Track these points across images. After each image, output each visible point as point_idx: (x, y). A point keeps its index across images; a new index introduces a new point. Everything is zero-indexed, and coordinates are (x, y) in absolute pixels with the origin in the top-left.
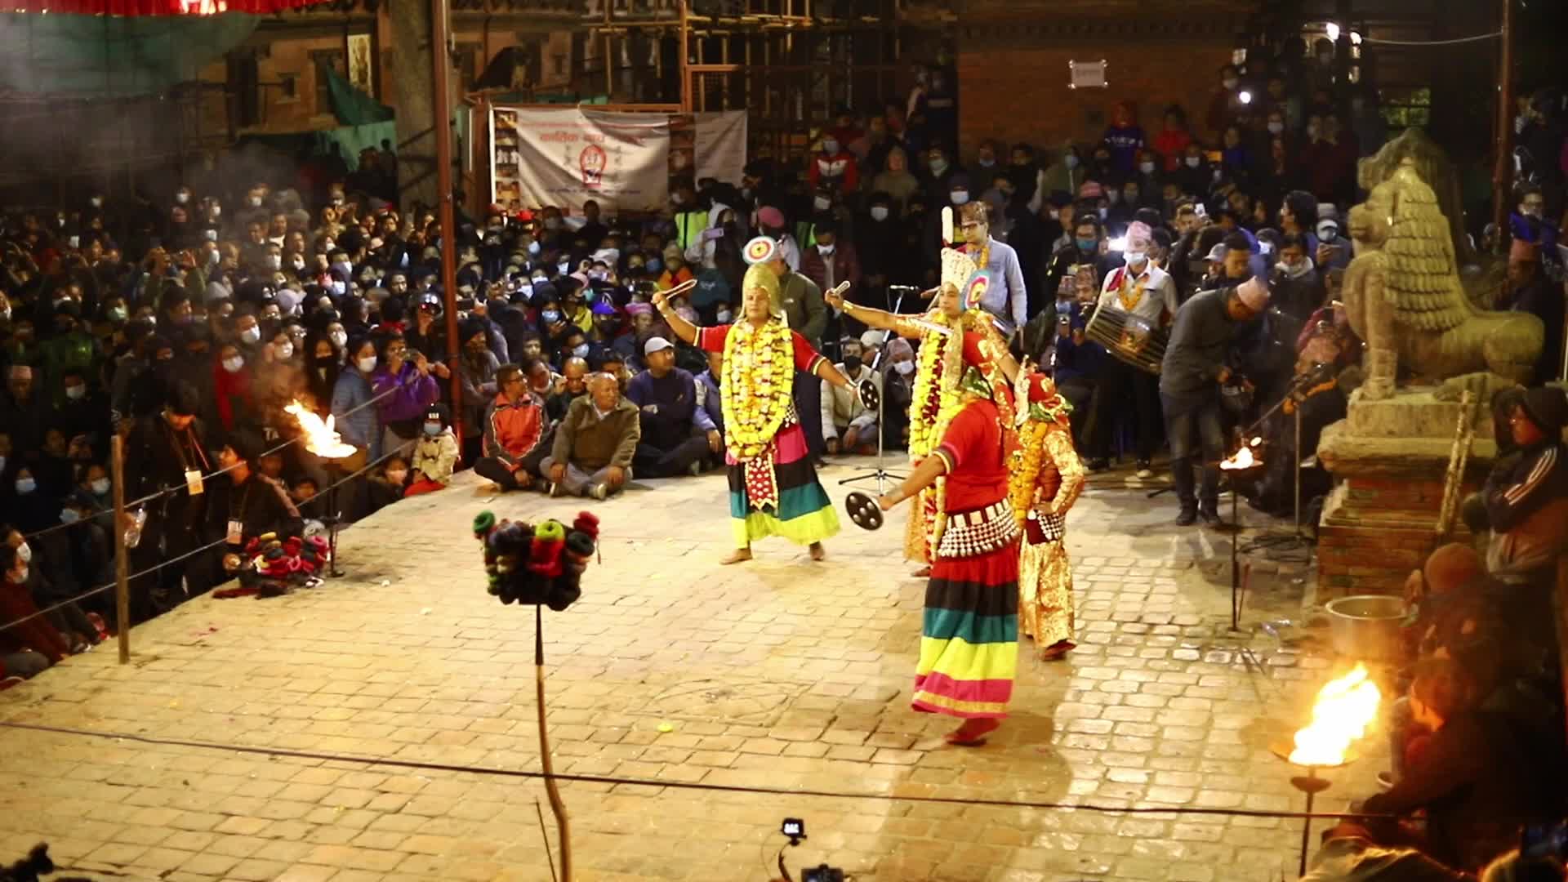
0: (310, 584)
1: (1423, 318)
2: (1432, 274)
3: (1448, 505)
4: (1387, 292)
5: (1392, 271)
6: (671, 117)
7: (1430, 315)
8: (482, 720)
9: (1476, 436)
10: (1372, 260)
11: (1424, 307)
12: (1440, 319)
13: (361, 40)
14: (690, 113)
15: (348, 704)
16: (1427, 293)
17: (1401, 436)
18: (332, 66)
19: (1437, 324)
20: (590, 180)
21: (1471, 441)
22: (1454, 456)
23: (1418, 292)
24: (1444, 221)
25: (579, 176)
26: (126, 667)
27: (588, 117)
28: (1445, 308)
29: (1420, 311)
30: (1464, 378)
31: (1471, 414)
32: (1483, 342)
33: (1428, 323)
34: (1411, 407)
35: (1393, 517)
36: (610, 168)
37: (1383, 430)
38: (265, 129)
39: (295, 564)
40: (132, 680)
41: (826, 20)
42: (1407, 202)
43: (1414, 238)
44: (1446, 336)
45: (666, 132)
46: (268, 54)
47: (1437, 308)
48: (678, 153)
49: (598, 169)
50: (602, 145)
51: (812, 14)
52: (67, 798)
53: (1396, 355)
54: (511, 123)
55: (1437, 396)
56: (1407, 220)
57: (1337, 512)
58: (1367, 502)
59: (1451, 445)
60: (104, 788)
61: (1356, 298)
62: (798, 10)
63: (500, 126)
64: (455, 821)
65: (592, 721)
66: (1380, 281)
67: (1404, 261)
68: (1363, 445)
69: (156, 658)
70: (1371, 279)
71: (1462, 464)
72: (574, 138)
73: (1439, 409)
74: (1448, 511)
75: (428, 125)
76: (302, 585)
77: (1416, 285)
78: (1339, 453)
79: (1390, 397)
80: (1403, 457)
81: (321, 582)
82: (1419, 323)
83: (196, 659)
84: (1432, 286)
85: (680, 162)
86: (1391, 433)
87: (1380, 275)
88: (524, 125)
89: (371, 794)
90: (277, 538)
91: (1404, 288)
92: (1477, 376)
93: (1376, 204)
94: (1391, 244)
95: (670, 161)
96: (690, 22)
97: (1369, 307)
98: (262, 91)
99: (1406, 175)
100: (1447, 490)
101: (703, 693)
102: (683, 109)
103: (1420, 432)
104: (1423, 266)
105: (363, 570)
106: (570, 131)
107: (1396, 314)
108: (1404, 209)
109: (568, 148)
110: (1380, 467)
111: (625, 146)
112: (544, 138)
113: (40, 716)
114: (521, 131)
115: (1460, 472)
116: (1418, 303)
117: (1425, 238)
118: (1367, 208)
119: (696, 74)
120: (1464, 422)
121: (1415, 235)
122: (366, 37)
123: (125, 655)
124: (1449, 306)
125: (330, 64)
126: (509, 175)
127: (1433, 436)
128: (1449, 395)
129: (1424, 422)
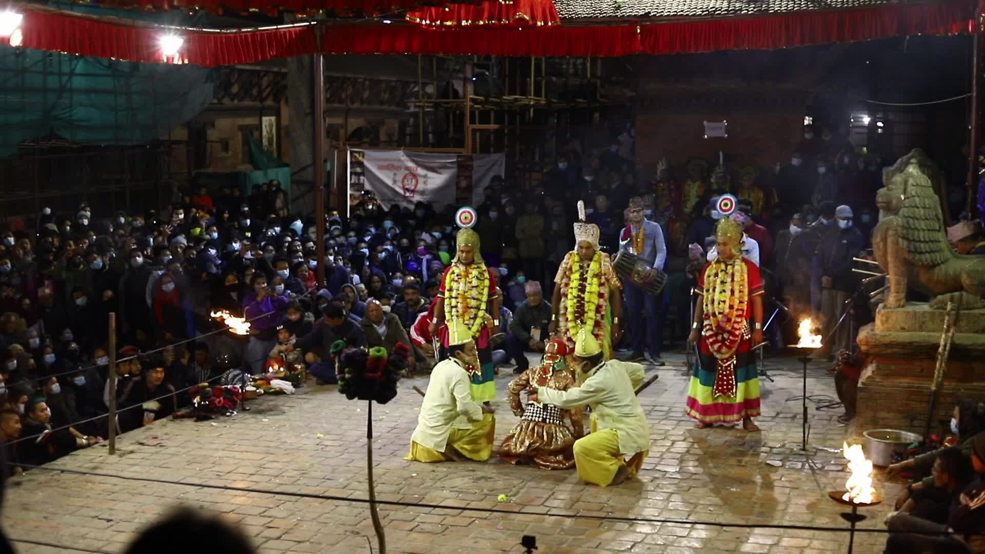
0: (228, 414)
1: (923, 257)
2: (929, 230)
3: (939, 373)
4: (900, 240)
5: (903, 227)
6: (459, 157)
7: (928, 256)
8: (333, 490)
9: (956, 331)
10: (891, 221)
11: (924, 250)
12: (934, 258)
13: (270, 120)
14: (470, 154)
15: (249, 479)
16: (925, 242)
17: (908, 331)
18: (252, 135)
19: (932, 261)
20: (408, 194)
21: (953, 334)
22: (942, 343)
23: (920, 241)
24: (936, 198)
25: (402, 192)
26: (113, 456)
27: (408, 156)
28: (936, 251)
29: (921, 253)
30: (948, 295)
31: (953, 317)
32: (960, 273)
33: (926, 261)
34: (915, 313)
35: (905, 381)
36: (420, 187)
37: (898, 327)
38: (210, 170)
39: (220, 402)
40: (116, 463)
41: (554, 100)
42: (913, 185)
43: (918, 208)
44: (937, 269)
45: (455, 166)
46: (213, 125)
47: (932, 252)
48: (462, 178)
49: (413, 188)
50: (415, 172)
51: (546, 97)
52: (73, 526)
53: (906, 281)
54: (361, 158)
55: (931, 306)
56: (913, 196)
57: (869, 377)
58: (888, 372)
59: (940, 337)
60: (96, 520)
61: (881, 245)
62: (538, 93)
63: (353, 160)
64: (314, 545)
65: (401, 492)
66: (896, 234)
67: (911, 221)
68: (885, 336)
69: (132, 452)
70: (891, 232)
71: (948, 348)
72: (398, 168)
73: (933, 314)
74: (938, 377)
75: (309, 162)
76: (224, 414)
77: (919, 237)
78: (870, 340)
79: (903, 306)
80: (911, 343)
81: (235, 413)
82: (921, 260)
83: (157, 453)
84: (929, 237)
85: (463, 184)
86: (903, 329)
87: (896, 230)
88: (368, 160)
89: (262, 528)
90: (209, 386)
91: (911, 238)
92: (957, 294)
93: (894, 187)
94: (903, 211)
95: (457, 183)
96: (472, 99)
97: (889, 250)
98: (209, 145)
99: (912, 170)
100: (938, 365)
101: (471, 477)
102: (466, 151)
103: (921, 329)
104: (923, 224)
105: (262, 407)
106: (396, 164)
107: (906, 256)
108: (912, 190)
109: (395, 174)
110: (895, 350)
111: (430, 174)
112: (380, 168)
113: (58, 481)
114: (366, 163)
115: (946, 353)
116: (920, 248)
117: (924, 208)
118: (889, 190)
119: (474, 131)
120: (948, 321)
121: (918, 206)
122: (273, 118)
123: (112, 450)
124: (940, 251)
125: (251, 134)
126: (358, 190)
127: (929, 331)
128: (939, 305)
129: (924, 323)
